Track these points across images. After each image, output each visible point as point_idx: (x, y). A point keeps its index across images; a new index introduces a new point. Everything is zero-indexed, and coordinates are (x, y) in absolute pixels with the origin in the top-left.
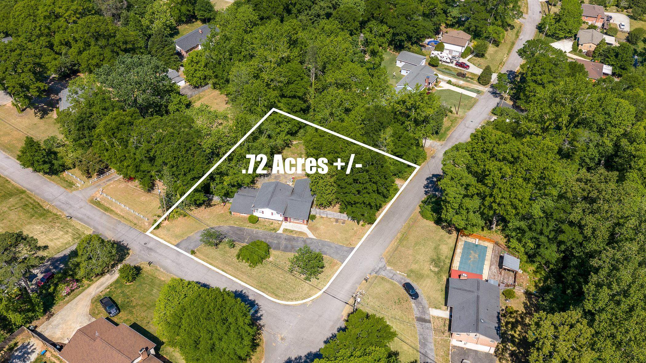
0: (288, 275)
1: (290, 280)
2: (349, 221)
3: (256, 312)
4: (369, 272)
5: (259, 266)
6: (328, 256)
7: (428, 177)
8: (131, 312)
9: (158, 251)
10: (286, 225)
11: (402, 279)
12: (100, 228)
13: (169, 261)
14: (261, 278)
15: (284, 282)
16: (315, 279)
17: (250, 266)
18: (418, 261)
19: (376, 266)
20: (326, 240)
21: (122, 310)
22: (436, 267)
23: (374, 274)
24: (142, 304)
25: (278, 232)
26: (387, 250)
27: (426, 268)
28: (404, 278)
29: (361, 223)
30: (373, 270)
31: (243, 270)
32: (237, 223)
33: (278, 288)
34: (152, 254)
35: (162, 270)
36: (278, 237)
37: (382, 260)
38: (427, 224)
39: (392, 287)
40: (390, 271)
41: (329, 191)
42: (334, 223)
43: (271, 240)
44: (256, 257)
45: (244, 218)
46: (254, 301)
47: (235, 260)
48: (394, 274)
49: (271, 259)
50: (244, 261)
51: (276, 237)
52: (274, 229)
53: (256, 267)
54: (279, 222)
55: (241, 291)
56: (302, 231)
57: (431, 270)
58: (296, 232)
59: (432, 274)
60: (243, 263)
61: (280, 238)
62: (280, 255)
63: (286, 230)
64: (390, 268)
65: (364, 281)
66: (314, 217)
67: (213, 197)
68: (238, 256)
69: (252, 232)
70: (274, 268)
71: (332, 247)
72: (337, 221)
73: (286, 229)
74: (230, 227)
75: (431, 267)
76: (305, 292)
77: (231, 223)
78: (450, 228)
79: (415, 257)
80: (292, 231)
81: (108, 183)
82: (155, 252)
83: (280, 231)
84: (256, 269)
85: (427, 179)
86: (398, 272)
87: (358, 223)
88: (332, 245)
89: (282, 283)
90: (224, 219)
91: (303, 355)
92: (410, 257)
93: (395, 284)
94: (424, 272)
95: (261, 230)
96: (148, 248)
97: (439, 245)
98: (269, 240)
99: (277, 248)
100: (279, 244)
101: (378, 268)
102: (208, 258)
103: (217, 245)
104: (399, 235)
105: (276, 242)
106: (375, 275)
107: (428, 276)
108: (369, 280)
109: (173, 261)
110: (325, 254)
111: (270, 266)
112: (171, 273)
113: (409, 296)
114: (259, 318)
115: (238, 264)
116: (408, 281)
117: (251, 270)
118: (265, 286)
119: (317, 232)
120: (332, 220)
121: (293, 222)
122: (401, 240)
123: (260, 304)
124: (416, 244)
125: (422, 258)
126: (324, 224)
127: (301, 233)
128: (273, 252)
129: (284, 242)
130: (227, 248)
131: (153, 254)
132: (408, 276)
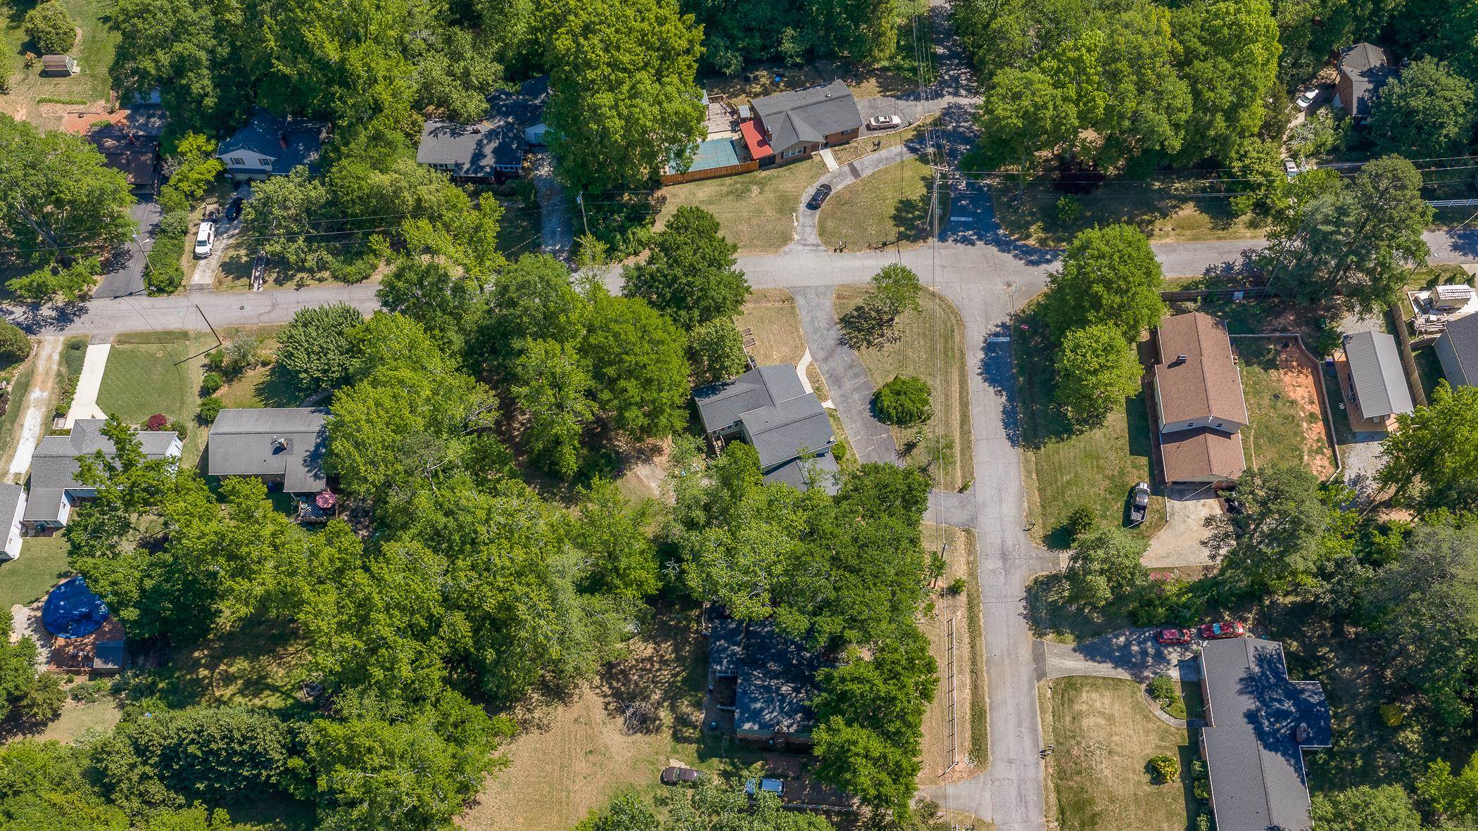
3: (997, 335)
4: (825, 254)
8: (1122, 473)
9: (999, 542)
12: (1025, 678)
13: (1005, 508)
21: (1129, 488)
23: (824, 247)
24: (1098, 473)
27: (762, 199)
30: (818, 251)
34: (1010, 544)
35: (1026, 505)
37: (787, 251)
57: (761, 193)
75: (754, 194)
91: (1010, 256)
101: (808, 248)
114: (1003, 325)
116: (803, 209)
123: (982, 339)
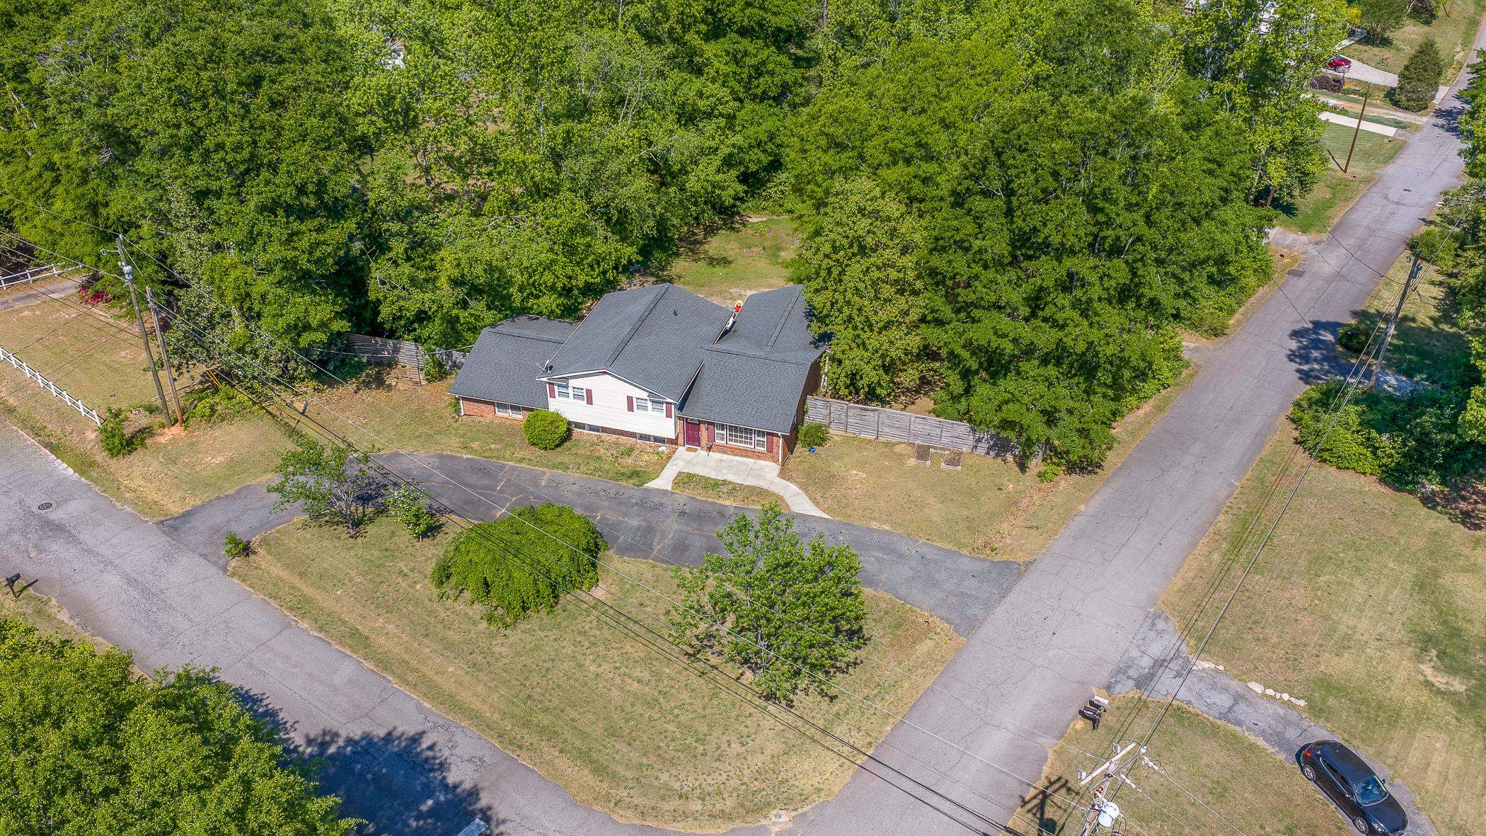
0: (676, 671)
1: (685, 696)
2: (982, 460)
4: (1103, 676)
5: (538, 619)
6: (880, 593)
7: (1297, 327)
10: (688, 460)
11: (1287, 723)
13: (113, 579)
14: (535, 678)
15: (650, 704)
16: (814, 697)
17: (490, 619)
18: (1346, 637)
19: (1135, 653)
20: (874, 525)
22: (1452, 670)
23: (1126, 689)
25: (652, 484)
26: (1178, 582)
27: (1400, 676)
28: (1293, 716)
29: (1036, 464)
30: (1122, 671)
31: (452, 635)
32: (475, 445)
33: (613, 732)
34: (54, 547)
35: (63, 616)
36: (652, 505)
37: (1161, 625)
38: (1349, 485)
39: (1237, 762)
40: (1211, 680)
41: (891, 312)
42: (912, 462)
43: (611, 516)
44: (522, 577)
45: (511, 430)
46: (474, 793)
47: (425, 588)
48: (1238, 698)
49: (599, 593)
50: (467, 595)
51: (642, 504)
52: (635, 474)
53: (522, 626)
54: (663, 448)
55: (416, 739)
56: (763, 484)
57: (1428, 684)
58: (734, 489)
59: (1441, 706)
60: (459, 606)
61: (658, 507)
62: (648, 575)
63: (685, 480)
64: (1206, 665)
65: (1080, 724)
66: (817, 438)
67: (396, 350)
68: (443, 574)
69: (535, 480)
70: (607, 633)
71: (901, 556)
72: (923, 453)
73: (690, 476)
74: (441, 456)
75: (1427, 670)
76: (758, 761)
77: (451, 445)
78: (1463, 505)
79: (1326, 617)
80: (717, 484)
81: (18, 305)
82: (73, 539)
83: (663, 482)
84: (515, 636)
85: (1296, 334)
86: (1258, 688)
87: (1023, 467)
88: (904, 548)
89: (639, 709)
90: (425, 430)
92: (1306, 621)
93: (1252, 747)
94: (1394, 693)
95: (573, 475)
96: (48, 523)
97: (1436, 574)
98: (603, 516)
99: (639, 548)
100: (649, 530)
101: (1146, 662)
102: (302, 575)
103: (358, 524)
104: (1224, 523)
105: (635, 522)
106: (1135, 694)
107: (1422, 715)
108: (1107, 719)
109: (131, 581)
110: (871, 582)
111: (588, 623)
112: (98, 632)
113: (1341, 816)
115: (436, 606)
116: (1320, 732)
117: (492, 636)
118: (545, 720)
119: (833, 492)
120: (898, 449)
121: (723, 450)
122: (1237, 543)
123: (500, 810)
124: (1318, 562)
125: (1363, 625)
126: (861, 465)
127: (757, 492)
128: (614, 563)
129: (672, 527)
130: (405, 536)
131: (57, 548)
132: (1316, 710)
